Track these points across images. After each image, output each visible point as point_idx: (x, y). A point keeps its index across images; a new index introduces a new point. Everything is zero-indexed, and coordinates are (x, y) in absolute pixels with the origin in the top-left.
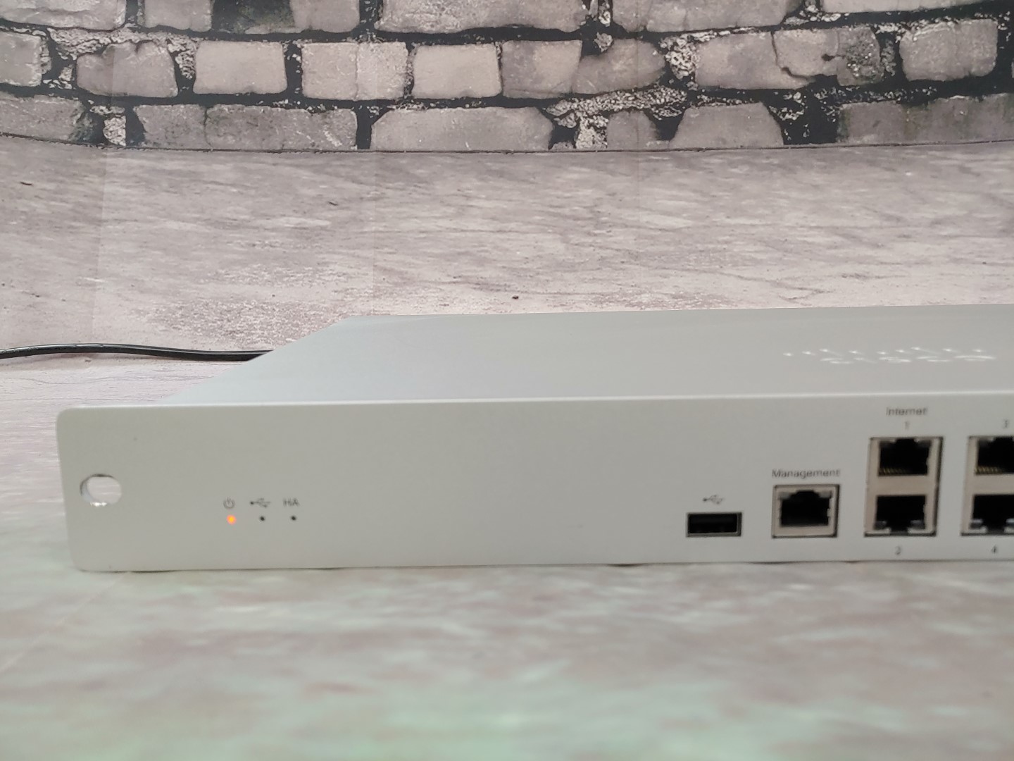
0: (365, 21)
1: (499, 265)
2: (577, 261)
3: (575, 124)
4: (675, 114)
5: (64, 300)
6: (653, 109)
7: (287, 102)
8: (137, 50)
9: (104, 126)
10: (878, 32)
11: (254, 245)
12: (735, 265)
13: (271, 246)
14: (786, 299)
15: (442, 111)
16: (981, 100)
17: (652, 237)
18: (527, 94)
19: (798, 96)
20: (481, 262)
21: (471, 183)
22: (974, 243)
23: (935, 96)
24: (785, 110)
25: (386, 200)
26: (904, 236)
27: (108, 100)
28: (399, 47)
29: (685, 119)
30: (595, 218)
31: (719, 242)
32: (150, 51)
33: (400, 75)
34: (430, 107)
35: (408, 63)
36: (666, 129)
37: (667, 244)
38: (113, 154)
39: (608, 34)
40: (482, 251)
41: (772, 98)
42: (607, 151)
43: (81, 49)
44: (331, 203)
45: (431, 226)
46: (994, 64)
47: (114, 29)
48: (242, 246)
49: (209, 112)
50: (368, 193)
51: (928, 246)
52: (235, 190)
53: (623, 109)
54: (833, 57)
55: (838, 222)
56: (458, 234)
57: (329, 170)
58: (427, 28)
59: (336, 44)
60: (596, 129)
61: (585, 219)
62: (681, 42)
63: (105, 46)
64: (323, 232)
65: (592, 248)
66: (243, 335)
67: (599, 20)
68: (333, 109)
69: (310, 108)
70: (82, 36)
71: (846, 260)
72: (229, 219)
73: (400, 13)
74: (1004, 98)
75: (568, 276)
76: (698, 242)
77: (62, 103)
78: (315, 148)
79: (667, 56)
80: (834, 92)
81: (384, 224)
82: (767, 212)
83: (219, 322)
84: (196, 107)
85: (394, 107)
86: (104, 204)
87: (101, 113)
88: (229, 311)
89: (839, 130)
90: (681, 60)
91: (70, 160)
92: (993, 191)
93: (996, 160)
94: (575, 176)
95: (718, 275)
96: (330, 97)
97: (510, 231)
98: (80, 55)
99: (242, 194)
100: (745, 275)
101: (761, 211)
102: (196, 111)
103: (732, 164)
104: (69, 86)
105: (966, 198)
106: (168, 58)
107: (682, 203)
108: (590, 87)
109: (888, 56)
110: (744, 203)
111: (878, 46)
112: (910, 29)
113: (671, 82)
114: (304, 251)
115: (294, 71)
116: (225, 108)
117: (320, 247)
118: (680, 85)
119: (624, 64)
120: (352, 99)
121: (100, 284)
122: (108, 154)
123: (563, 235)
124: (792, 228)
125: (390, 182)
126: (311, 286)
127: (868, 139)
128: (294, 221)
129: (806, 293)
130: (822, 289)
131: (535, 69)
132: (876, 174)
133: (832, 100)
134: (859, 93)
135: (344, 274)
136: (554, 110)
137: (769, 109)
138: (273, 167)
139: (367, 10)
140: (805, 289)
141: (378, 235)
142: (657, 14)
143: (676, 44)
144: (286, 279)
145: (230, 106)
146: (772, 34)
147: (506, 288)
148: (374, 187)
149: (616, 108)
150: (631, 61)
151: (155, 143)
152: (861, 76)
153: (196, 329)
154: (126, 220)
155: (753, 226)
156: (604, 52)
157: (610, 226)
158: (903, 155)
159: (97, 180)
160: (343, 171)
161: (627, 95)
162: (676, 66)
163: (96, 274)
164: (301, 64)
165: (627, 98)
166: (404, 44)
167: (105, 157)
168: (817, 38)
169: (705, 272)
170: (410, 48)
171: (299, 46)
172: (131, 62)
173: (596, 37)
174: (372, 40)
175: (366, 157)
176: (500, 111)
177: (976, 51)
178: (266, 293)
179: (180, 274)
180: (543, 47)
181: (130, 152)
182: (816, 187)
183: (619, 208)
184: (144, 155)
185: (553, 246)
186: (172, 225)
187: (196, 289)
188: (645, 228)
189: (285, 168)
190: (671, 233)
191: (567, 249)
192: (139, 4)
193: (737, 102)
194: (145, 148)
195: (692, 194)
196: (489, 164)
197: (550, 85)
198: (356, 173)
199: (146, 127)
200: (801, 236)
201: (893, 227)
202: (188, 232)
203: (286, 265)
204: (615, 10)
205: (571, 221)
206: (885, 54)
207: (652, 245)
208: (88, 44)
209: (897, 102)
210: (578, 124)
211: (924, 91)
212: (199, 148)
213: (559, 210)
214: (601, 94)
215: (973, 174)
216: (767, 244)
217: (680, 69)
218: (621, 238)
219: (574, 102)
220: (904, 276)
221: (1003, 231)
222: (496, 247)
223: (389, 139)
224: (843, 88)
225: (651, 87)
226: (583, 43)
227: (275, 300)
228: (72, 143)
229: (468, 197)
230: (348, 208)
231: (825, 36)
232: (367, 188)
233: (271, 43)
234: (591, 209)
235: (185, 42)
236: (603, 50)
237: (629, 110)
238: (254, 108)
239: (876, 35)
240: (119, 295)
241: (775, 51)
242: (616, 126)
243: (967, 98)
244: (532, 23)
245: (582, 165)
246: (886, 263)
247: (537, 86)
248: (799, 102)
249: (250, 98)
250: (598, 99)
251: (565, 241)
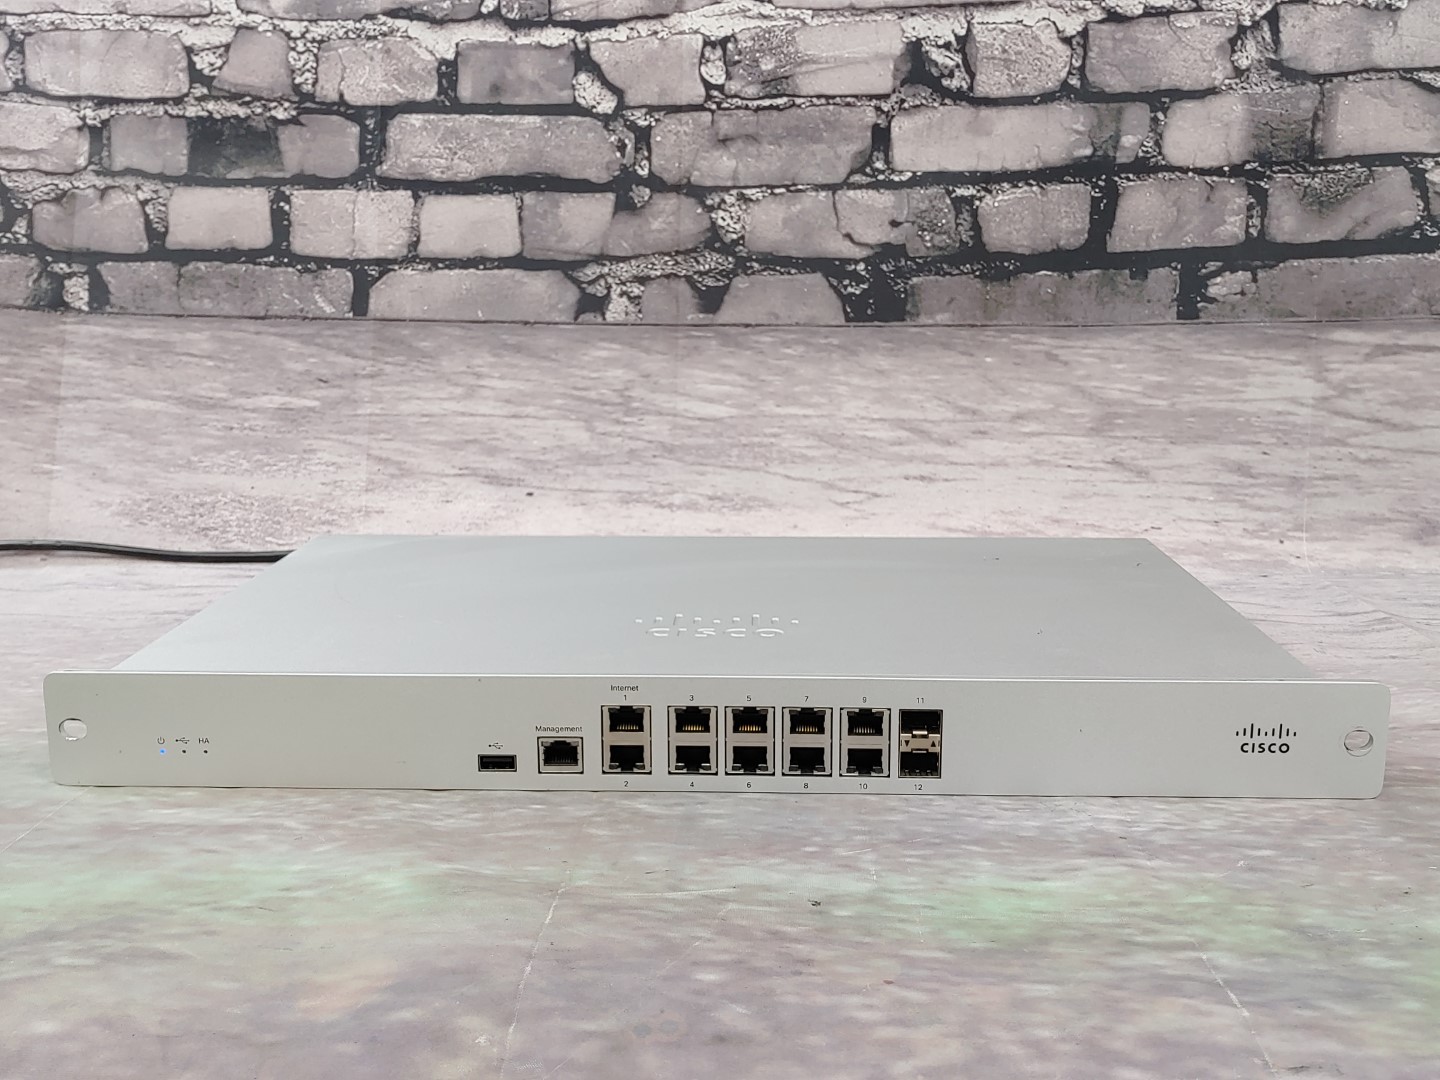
0: (365, 165)
1: (513, 455)
2: (603, 452)
3: (605, 292)
4: (721, 284)
5: (18, 491)
6: (696, 277)
7: (272, 258)
8: (102, 197)
9: (62, 286)
10: (953, 195)
11: (232, 429)
12: (783, 462)
13: (251, 429)
14: (837, 503)
15: (452, 273)
16: (1071, 277)
17: (690, 428)
18: (551, 255)
19: (861, 266)
20: (492, 451)
21: (483, 360)
22: (1059, 442)
23: (1017, 272)
24: (846, 282)
25: (384, 377)
26: (981, 432)
27: (68, 256)
28: (403, 197)
29: (732, 290)
30: (626, 405)
31: (765, 435)
32: (117, 199)
33: (405, 229)
34: (438, 268)
35: (414, 214)
36: (711, 300)
37: (707, 436)
38: (73, 320)
39: (646, 186)
40: (494, 439)
41: (832, 268)
42: (641, 326)
43: (38, 195)
44: (321, 380)
45: (434, 408)
46: (1086, 235)
47: (77, 172)
48: (219, 430)
49: (183, 270)
50: (364, 369)
51: (1006, 444)
52: (211, 363)
53: (661, 276)
54: (901, 223)
55: (905, 414)
56: (466, 419)
57: (319, 341)
58: (436, 175)
59: (331, 192)
60: (630, 298)
61: (613, 404)
62: (729, 199)
63: (65, 193)
64: (311, 414)
65: (620, 439)
66: (217, 533)
67: (635, 171)
68: (326, 269)
69: (299, 267)
70: (39, 180)
71: (911, 459)
72: (202, 397)
73: (406, 156)
74: (1097, 275)
75: (592, 470)
76: (742, 435)
77: (16, 261)
78: (304, 314)
79: (713, 215)
80: (903, 263)
81: (380, 406)
82: (823, 400)
83: (190, 518)
84: (168, 265)
85: (396, 267)
86: (63, 379)
87: (61, 272)
88: (202, 505)
89: (908, 307)
90: (729, 221)
91: (24, 328)
92: (1081, 383)
93: (1084, 348)
94: (604, 354)
95: (762, 473)
96: (322, 254)
97: (527, 416)
98: (36, 203)
99: (219, 368)
100: (793, 475)
101: (816, 399)
102: (168, 270)
103: (786, 344)
104: (24, 241)
105: (1053, 390)
106: (138, 207)
107: (726, 388)
108: (623, 248)
109: (964, 223)
110: (797, 389)
111: (953, 212)
112: (990, 192)
113: (717, 245)
114: (289, 436)
115: (281, 222)
116: (202, 265)
117: (307, 432)
118: (727, 249)
119: (664, 222)
120: (348, 257)
121: (59, 471)
122: (68, 320)
123: (588, 423)
124: (850, 420)
125: (390, 356)
126: (295, 477)
127: (940, 318)
128: (278, 400)
129: (861, 497)
130: (879, 492)
131: (561, 226)
132: (950, 358)
133: (899, 272)
134: (934, 264)
135: (333, 464)
136: (581, 274)
137: (829, 281)
138: (255, 337)
139: (368, 152)
140: (861, 492)
141: (374, 418)
142: (703, 164)
143: (723, 201)
144: (267, 469)
145: (207, 264)
146: (834, 194)
147: (520, 482)
148: (371, 362)
149: (653, 273)
150: (671, 219)
151: (121, 308)
152: (934, 246)
153: (164, 525)
154: (87, 398)
155: (805, 416)
156: (642, 207)
157: (643, 414)
158: (982, 338)
159: (55, 351)
160: (334, 342)
161: (667, 258)
162: (723, 227)
163: (53, 460)
164: (288, 214)
165: (666, 263)
166: (409, 193)
167: (65, 323)
168: (884, 199)
169: (747, 469)
170: (416, 197)
171: (288, 193)
172: (96, 212)
173: (631, 190)
174: (373, 188)
175: (364, 326)
176: (519, 274)
177: (1065, 221)
178: (244, 484)
179: (149, 461)
180: (571, 200)
181: (93, 318)
182: (881, 372)
183: (653, 392)
184: (109, 321)
185: (576, 435)
186: (140, 404)
187: (165, 478)
188: (683, 416)
189: (268, 338)
190: (712, 424)
191: (592, 439)
192: (105, 142)
193: (793, 271)
194: (110, 313)
195: (738, 378)
196: (504, 337)
197: (577, 245)
198: (350, 345)
199: (112, 289)
200: (860, 429)
201: (967, 421)
202: (157, 412)
203: (267, 452)
204: (654, 159)
205: (597, 406)
206: (962, 221)
207: (690, 437)
208: (45, 189)
209: (976, 277)
210: (609, 292)
211: (1006, 264)
212: (171, 312)
213: (584, 393)
214: (636, 257)
215: (1061, 362)
216: (821, 438)
217: (727, 231)
218: (655, 428)
219: (604, 265)
220: (975, 479)
221: (1092, 429)
222: (509, 435)
223: (390, 305)
224: (913, 259)
225: (694, 250)
226: (617, 197)
227: (254, 493)
228: (28, 308)
229: (479, 376)
230: (340, 387)
231: (893, 198)
232: (362, 363)
233: (256, 189)
234: (620, 392)
235: (157, 188)
236: (639, 205)
237: (668, 276)
238: (235, 266)
239: (951, 199)
240: (79, 485)
241: (836, 214)
242: (652, 294)
243: (1055, 274)
244: (557, 171)
245: (613, 341)
246: (956, 464)
247: (563, 246)
248: (863, 273)
249: (230, 254)
250: (633, 262)
251: (590, 429)
